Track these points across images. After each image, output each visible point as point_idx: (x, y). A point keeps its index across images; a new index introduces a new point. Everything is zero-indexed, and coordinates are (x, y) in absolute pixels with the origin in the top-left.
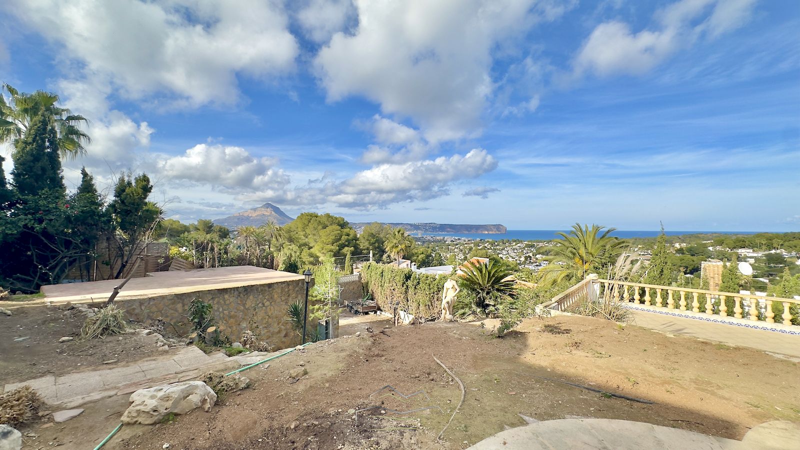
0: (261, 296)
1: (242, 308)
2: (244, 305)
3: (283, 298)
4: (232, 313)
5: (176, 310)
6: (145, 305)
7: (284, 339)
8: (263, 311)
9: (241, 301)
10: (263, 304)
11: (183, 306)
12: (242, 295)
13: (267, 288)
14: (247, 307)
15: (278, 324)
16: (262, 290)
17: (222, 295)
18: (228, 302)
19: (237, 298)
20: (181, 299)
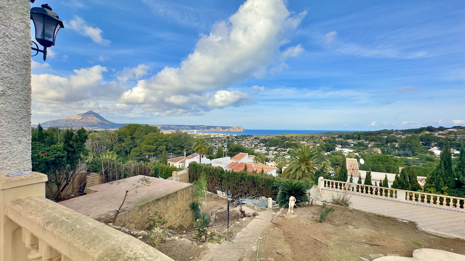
0: (173, 199)
1: (166, 207)
2: (166, 206)
3: (181, 198)
4: (162, 211)
5: (139, 215)
6: (127, 216)
7: (182, 219)
8: (174, 207)
9: (165, 204)
10: (174, 203)
11: (142, 212)
12: (165, 201)
13: (175, 195)
14: (167, 206)
15: (180, 212)
16: (173, 196)
17: (157, 202)
18: (160, 206)
19: (164, 202)
20: (141, 209)
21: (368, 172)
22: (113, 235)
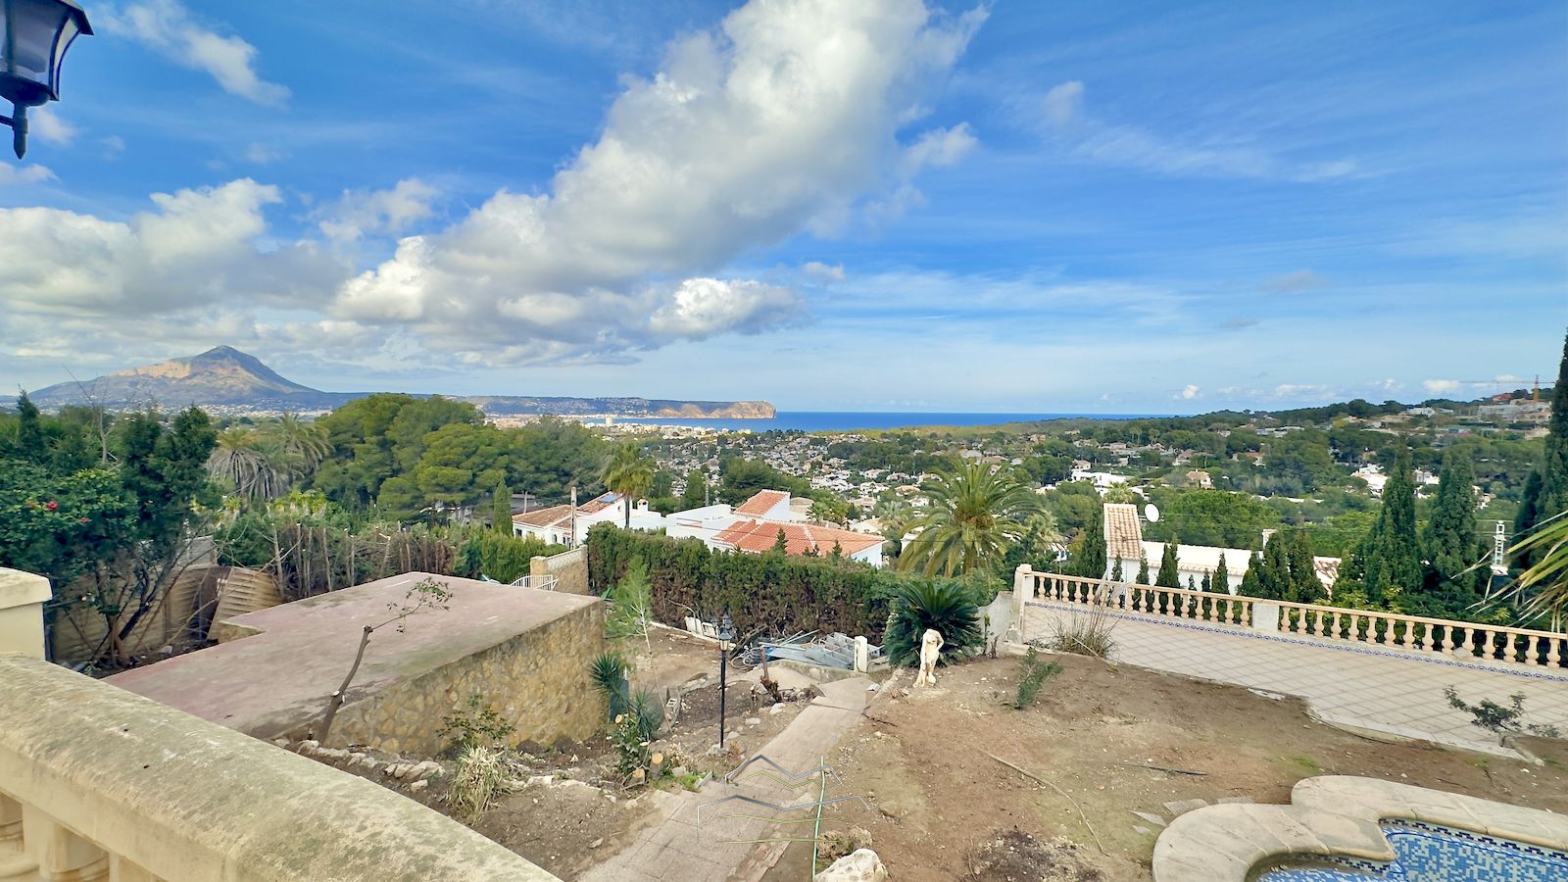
0: (533, 651)
1: (508, 678)
2: (510, 673)
3: (563, 646)
4: (495, 692)
5: (415, 709)
6: (370, 711)
7: (565, 718)
8: (537, 677)
9: (506, 667)
10: (536, 664)
11: (425, 698)
12: (507, 657)
13: (540, 635)
14: (514, 676)
15: (557, 693)
16: (534, 640)
17: (478, 663)
18: (487, 674)
19: (500, 663)
20: (421, 686)
21: (1169, 545)
22: (297, 778)
